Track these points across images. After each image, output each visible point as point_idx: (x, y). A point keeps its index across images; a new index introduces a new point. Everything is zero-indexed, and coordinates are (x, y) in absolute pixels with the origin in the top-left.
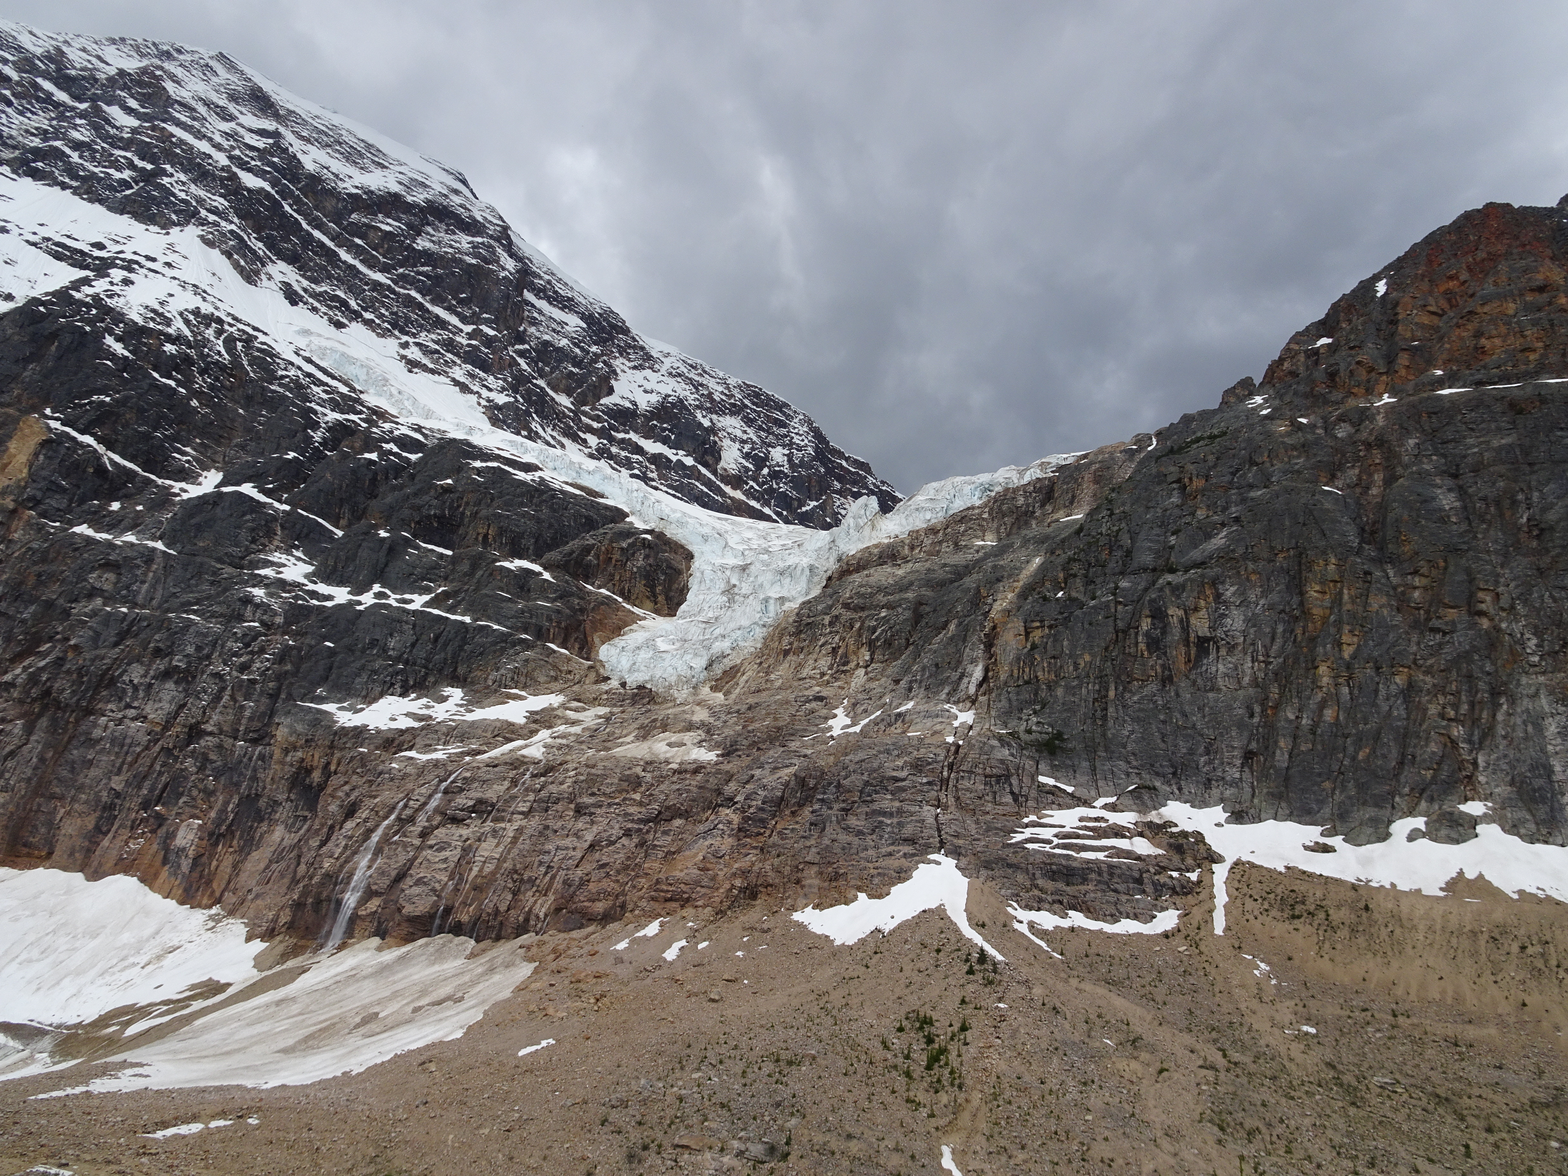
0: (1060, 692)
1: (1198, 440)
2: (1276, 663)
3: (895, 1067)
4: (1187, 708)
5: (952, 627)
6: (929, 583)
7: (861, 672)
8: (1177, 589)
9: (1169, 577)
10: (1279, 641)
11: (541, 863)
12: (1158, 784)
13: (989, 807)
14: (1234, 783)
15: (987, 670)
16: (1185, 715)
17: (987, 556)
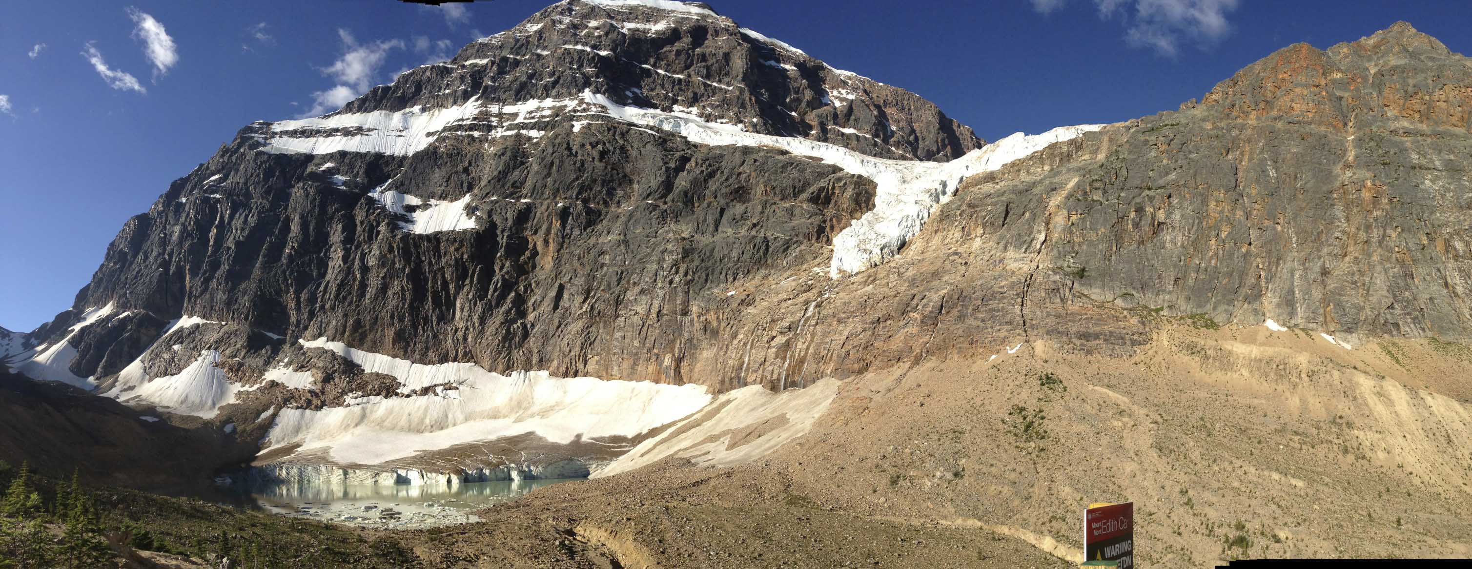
0: (1085, 247)
1: (1166, 125)
2: (1193, 237)
3: (1010, 432)
4: (1150, 257)
5: (1027, 215)
6: (1013, 192)
7: (978, 239)
8: (1151, 199)
9: (1147, 192)
10: (1195, 228)
11: (824, 348)
12: (1134, 293)
13: (1048, 305)
14: (1170, 293)
15: (1046, 237)
16: (1148, 259)
17: (1045, 178)
